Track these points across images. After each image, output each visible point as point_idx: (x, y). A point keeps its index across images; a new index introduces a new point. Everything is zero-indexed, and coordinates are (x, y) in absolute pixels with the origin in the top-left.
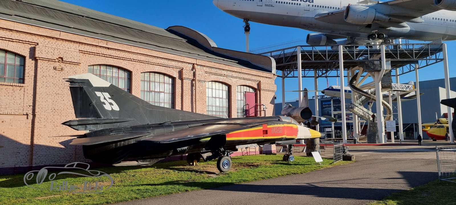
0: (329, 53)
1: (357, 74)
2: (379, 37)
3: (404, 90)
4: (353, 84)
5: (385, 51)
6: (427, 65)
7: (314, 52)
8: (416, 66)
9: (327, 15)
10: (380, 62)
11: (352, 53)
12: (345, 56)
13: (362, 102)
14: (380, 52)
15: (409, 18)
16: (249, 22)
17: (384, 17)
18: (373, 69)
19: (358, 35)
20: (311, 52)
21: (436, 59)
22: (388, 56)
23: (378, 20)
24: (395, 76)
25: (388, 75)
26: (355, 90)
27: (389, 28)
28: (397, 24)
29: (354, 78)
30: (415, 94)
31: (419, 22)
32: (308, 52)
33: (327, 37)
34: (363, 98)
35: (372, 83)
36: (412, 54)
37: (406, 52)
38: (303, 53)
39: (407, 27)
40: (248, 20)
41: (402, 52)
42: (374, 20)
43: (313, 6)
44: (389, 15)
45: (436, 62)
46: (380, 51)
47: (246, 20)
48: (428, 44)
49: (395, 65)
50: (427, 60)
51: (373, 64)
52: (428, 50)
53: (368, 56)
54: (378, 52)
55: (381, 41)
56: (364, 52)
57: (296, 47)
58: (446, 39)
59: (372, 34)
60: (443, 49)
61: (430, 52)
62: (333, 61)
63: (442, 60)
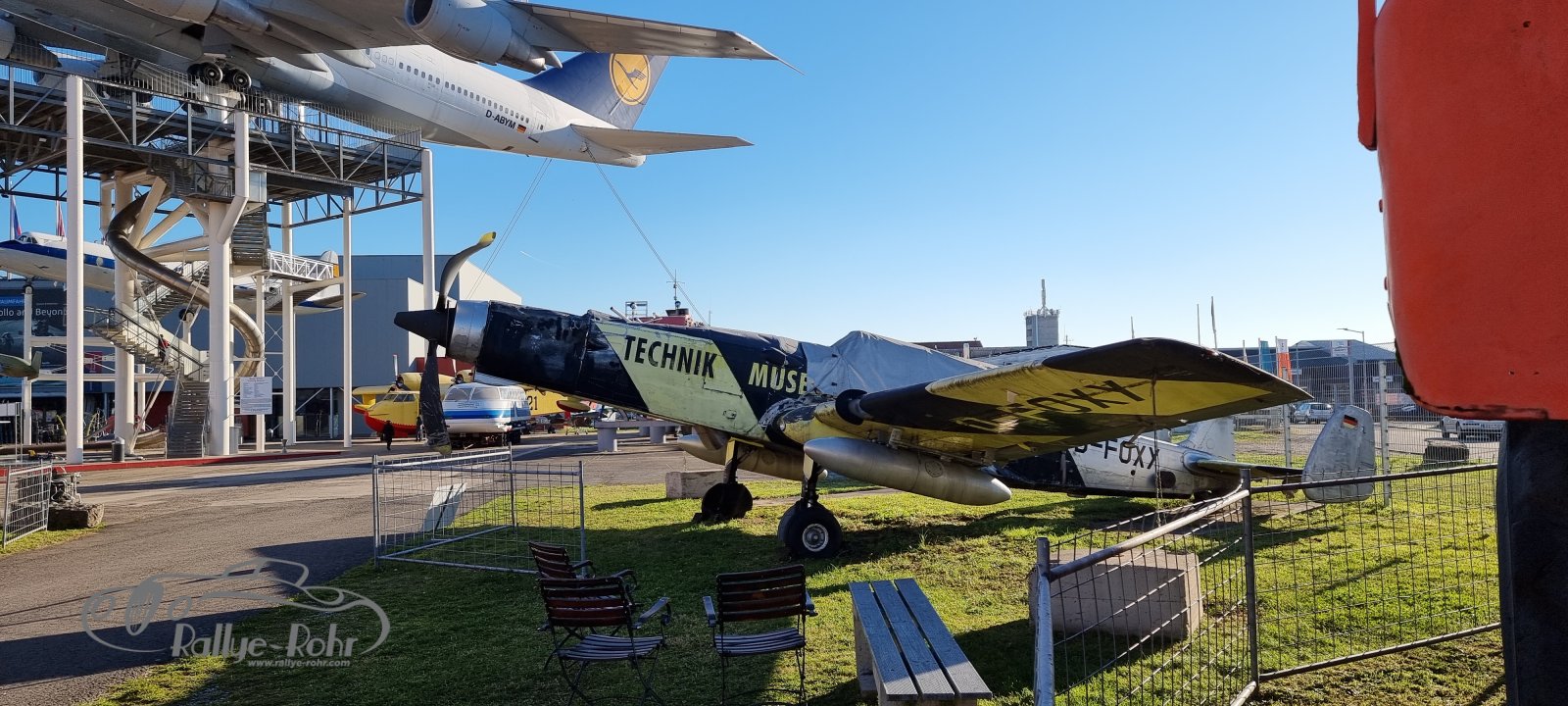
0: (19, 95)
1: (141, 199)
2: (232, 80)
3: (307, 277)
4: (124, 234)
5: (251, 135)
6: (378, 207)
8: (346, 204)
10: (230, 169)
11: (124, 116)
12: (94, 122)
13: (157, 305)
14: (233, 136)
15: (332, 44)
17: (250, 14)
18: (205, 192)
19: (153, 57)
21: (404, 193)
22: (259, 153)
23: (227, 19)
24: (278, 226)
25: (256, 220)
26: (128, 259)
27: (265, 60)
28: (294, 53)
29: (130, 212)
30: (339, 294)
31: (362, 64)
33: (17, 31)
34: (162, 291)
35: (200, 241)
36: (335, 164)
37: (319, 152)
39: (324, 71)
41: (306, 150)
42: (213, 14)
44: (267, 15)
45: (403, 202)
46: (233, 132)
48: (384, 142)
49: (280, 189)
50: (377, 190)
51: (206, 173)
52: (383, 160)
53: (187, 141)
54: (226, 135)
55: (236, 96)
56: (172, 124)
58: (431, 136)
59: (206, 64)
60: (423, 166)
61: (389, 169)
62: (41, 133)
63: (418, 197)
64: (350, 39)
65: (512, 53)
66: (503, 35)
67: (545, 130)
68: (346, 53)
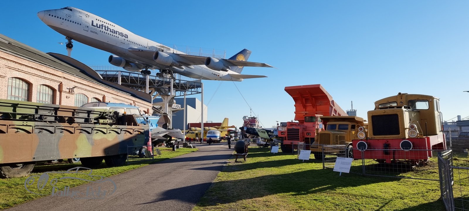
0: (140, 79)
2: (169, 73)
3: (175, 108)
5: (173, 83)
6: (191, 94)
7: (130, 77)
8: (185, 93)
9: (138, 50)
10: (169, 89)
15: (187, 65)
16: (72, 41)
18: (165, 94)
20: (128, 77)
21: (197, 92)
22: (175, 86)
27: (173, 67)
28: (180, 66)
31: (192, 68)
32: (126, 76)
33: (126, 62)
36: (186, 87)
38: (123, 77)
39: (184, 69)
40: (72, 39)
41: (182, 85)
43: (127, 40)
44: (178, 62)
45: (197, 93)
47: (70, 38)
48: (195, 82)
50: (191, 91)
51: (165, 90)
54: (169, 83)
55: (170, 75)
56: (161, 82)
57: (118, 71)
59: (166, 70)
60: (202, 86)
62: (143, 86)
63: (200, 93)
64: (190, 64)
65: (223, 69)
66: (222, 66)
67: (223, 76)
68: (190, 66)
